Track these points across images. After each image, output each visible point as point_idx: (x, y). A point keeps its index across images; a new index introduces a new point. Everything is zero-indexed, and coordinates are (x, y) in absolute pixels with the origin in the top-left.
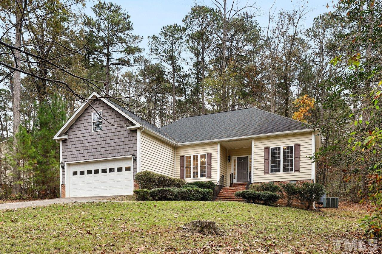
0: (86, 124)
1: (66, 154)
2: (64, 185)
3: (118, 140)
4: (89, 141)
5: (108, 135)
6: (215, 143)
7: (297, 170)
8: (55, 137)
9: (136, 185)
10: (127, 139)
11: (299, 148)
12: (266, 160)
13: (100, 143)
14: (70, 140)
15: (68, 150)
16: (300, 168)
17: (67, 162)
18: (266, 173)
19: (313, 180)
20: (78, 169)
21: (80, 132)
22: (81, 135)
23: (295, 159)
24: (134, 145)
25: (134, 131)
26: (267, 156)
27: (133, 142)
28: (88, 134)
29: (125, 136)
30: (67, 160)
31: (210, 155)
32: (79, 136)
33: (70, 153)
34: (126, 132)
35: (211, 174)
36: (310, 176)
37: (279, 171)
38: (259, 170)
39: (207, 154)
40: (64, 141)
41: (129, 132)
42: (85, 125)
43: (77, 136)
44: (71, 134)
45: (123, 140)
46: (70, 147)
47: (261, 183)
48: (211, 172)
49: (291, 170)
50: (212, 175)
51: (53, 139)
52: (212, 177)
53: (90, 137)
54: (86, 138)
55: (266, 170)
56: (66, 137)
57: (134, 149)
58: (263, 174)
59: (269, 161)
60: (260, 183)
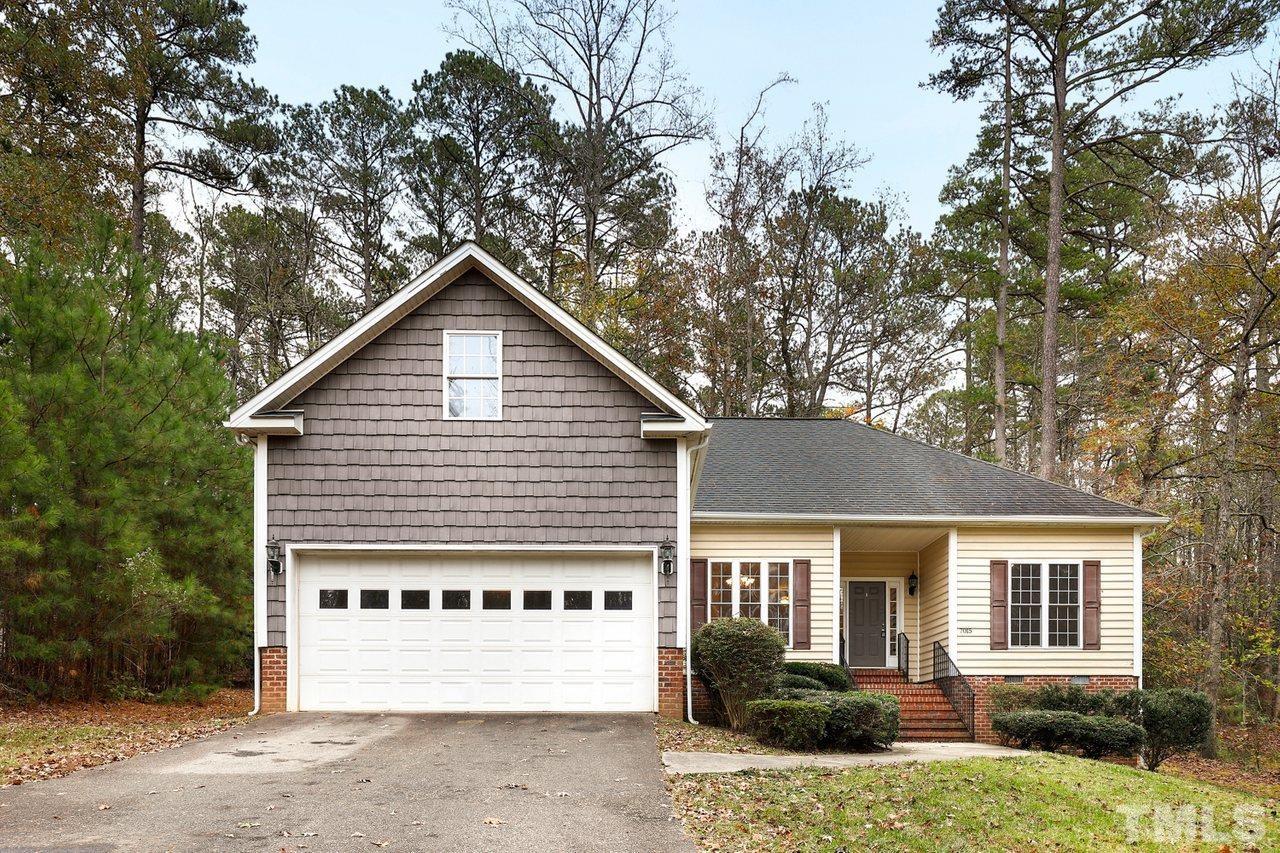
0: (414, 382)
1: (291, 503)
2: (278, 649)
3: (583, 474)
4: (427, 458)
5: (528, 444)
6: (824, 528)
7: (1093, 644)
8: (242, 418)
9: (671, 674)
10: (630, 475)
11: (1098, 574)
12: (998, 603)
13: (487, 474)
14: (316, 442)
15: (305, 487)
16: (1099, 637)
17: (296, 541)
18: (998, 644)
19: (1137, 678)
20: (355, 581)
21: (375, 413)
22: (383, 428)
23: (1085, 608)
24: (665, 504)
25: (664, 445)
26: (999, 591)
27: (657, 490)
28: (424, 428)
29: (618, 459)
30: (295, 533)
31: (804, 566)
32: (371, 428)
33: (316, 503)
34: (623, 444)
35: (809, 636)
36: (1128, 664)
37: (1036, 641)
38: (975, 632)
39: (796, 563)
40: (279, 442)
41: (636, 445)
42: (402, 382)
43: (361, 427)
44: (322, 412)
45: (607, 475)
46: (320, 473)
47: (981, 678)
48: (809, 628)
49: (1074, 642)
50: (813, 640)
51: (226, 424)
52: (813, 648)
53: (432, 443)
54: (412, 443)
55: (999, 636)
56: (295, 424)
57: (663, 519)
58: (988, 648)
59: (1006, 607)
60: (976, 678)
